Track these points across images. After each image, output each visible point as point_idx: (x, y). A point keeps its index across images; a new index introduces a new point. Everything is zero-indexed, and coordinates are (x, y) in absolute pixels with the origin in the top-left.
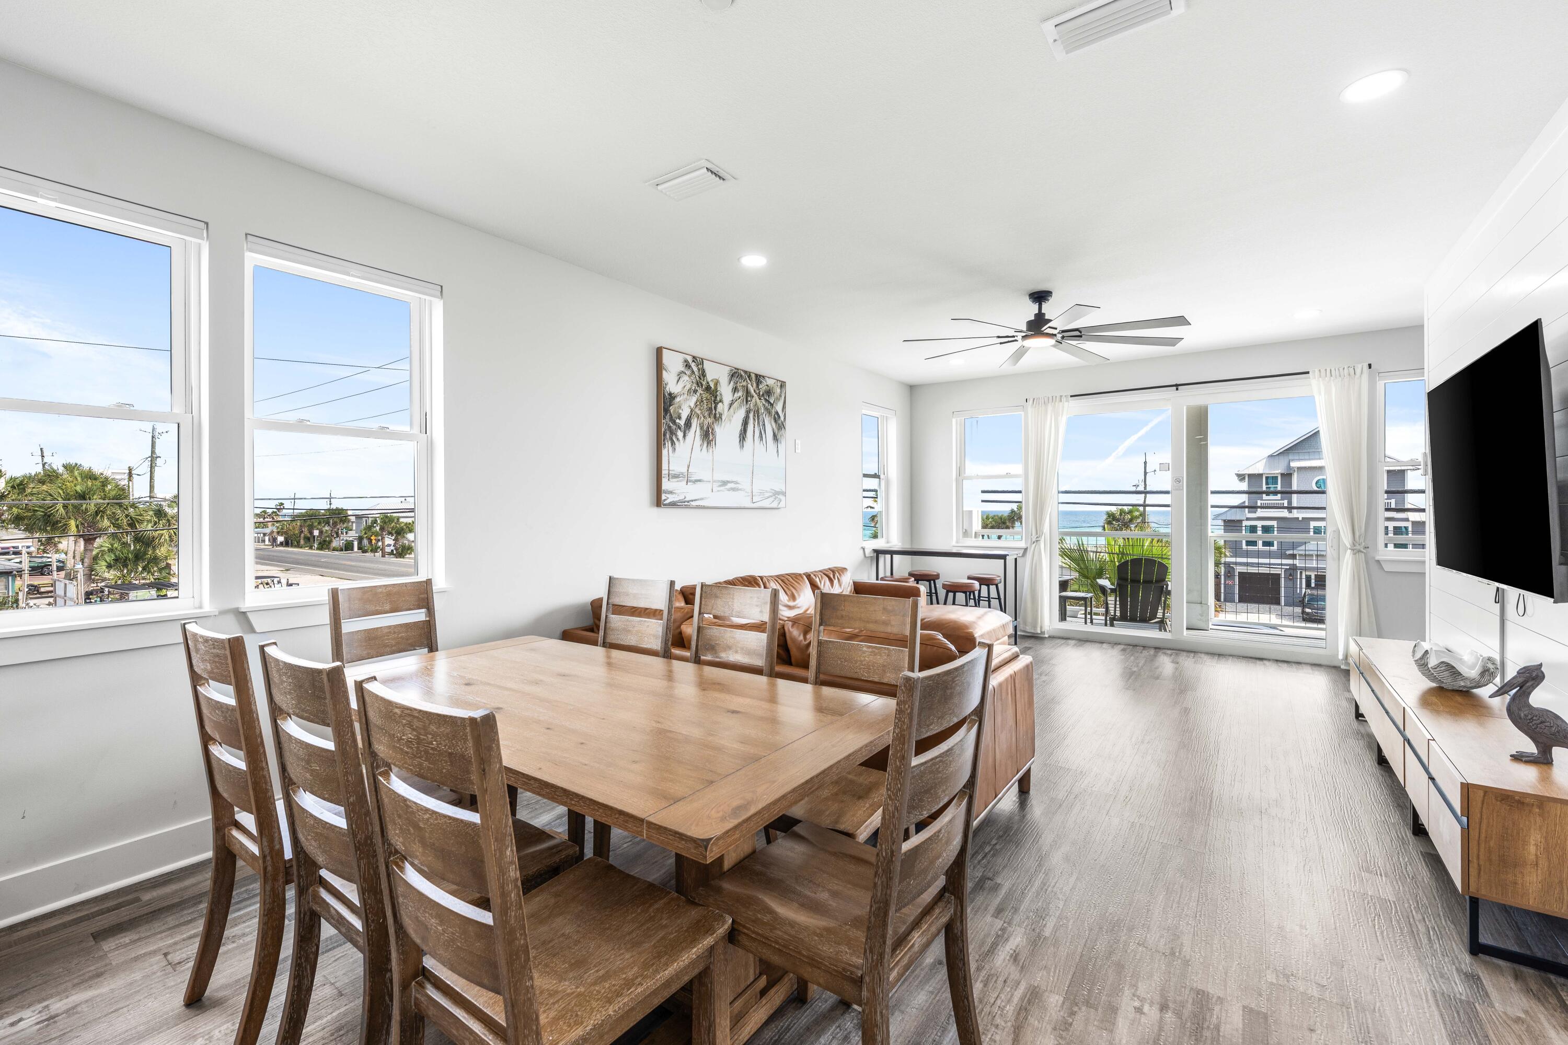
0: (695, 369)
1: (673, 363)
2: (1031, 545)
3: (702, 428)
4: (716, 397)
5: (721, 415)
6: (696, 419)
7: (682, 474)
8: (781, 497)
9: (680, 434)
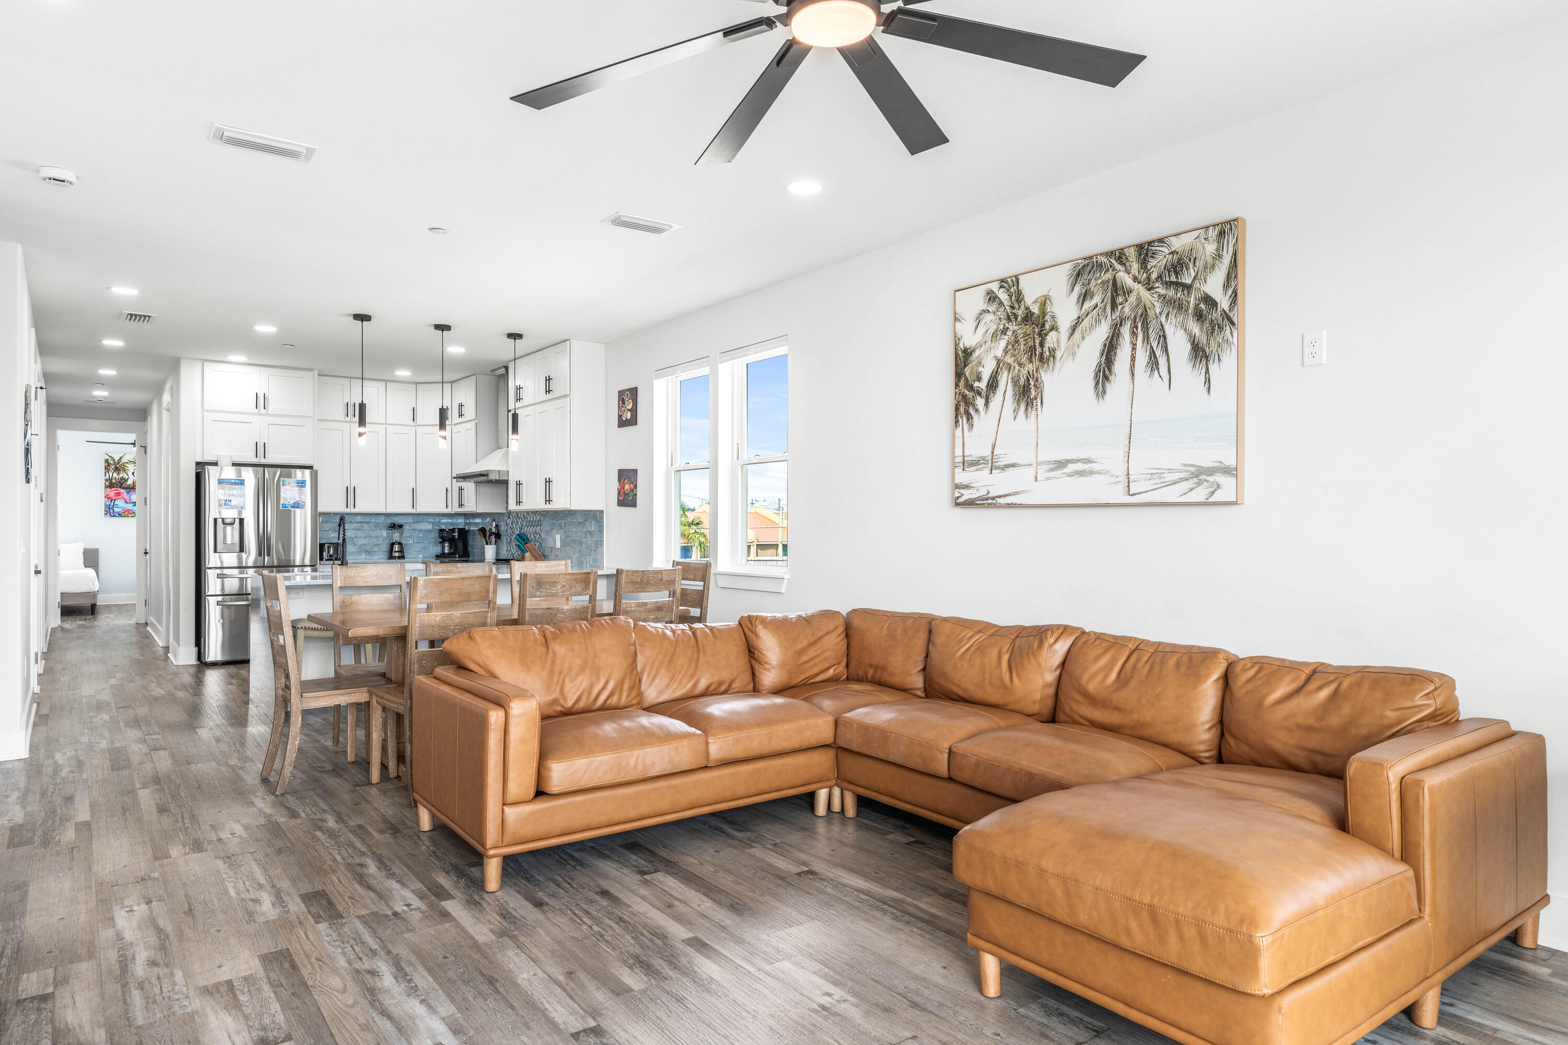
0: (1004, 297)
3: (1015, 383)
4: (1043, 325)
5: (1052, 352)
6: (1006, 373)
7: (984, 458)
9: (980, 402)
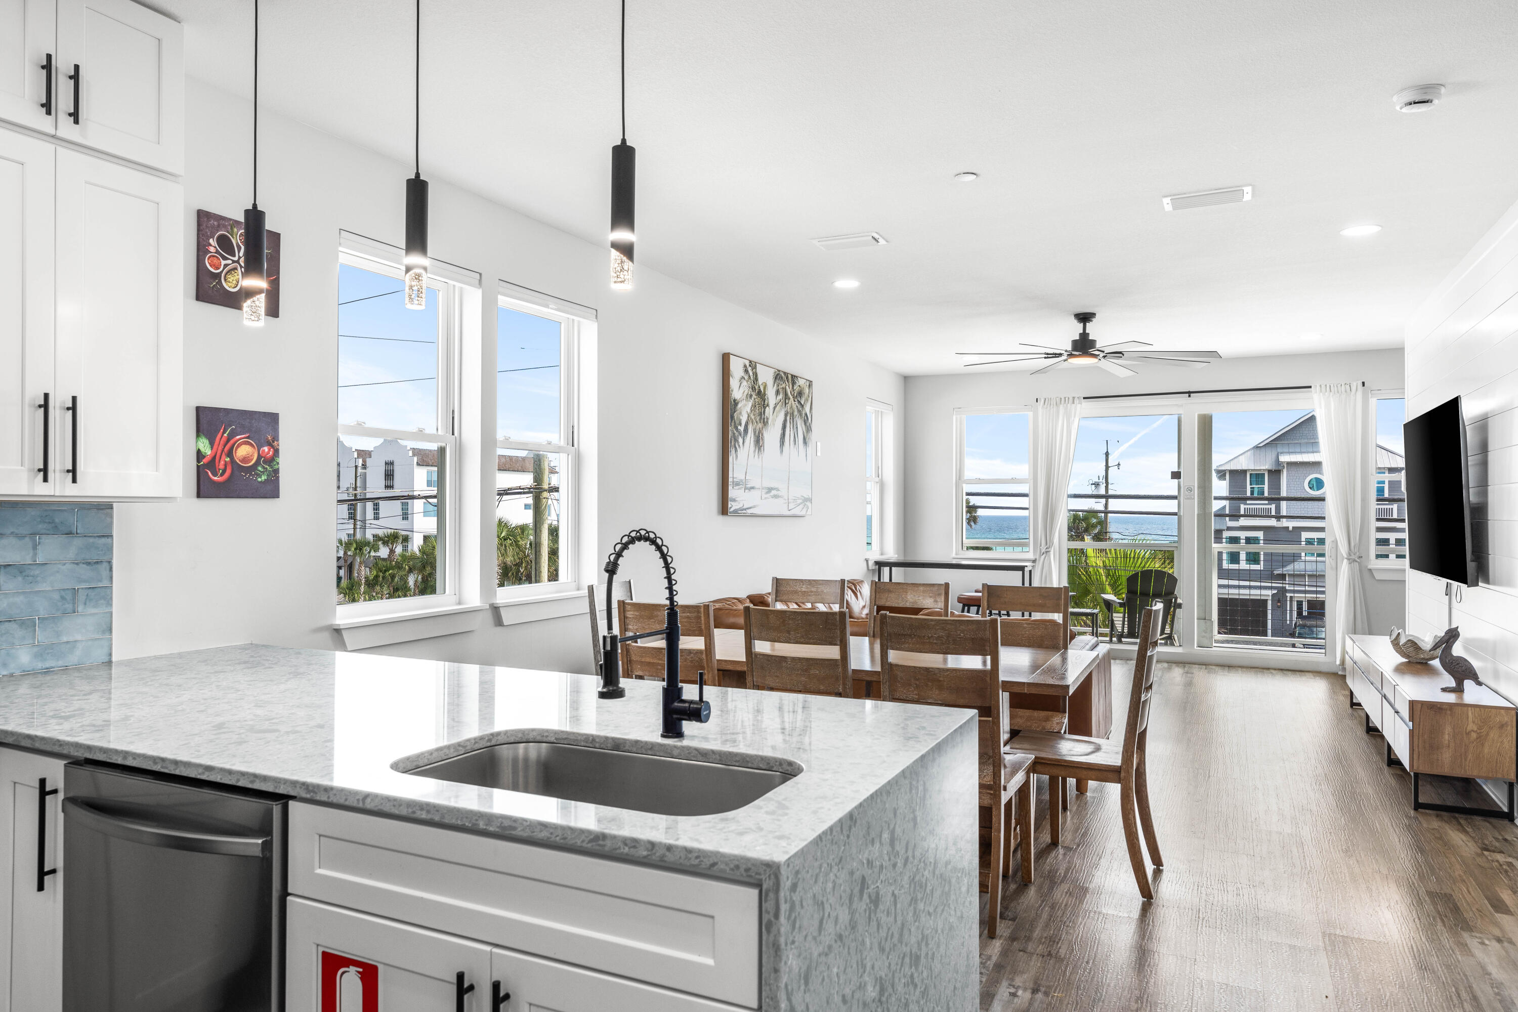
0: (751, 374)
1: (737, 368)
2: (1040, 556)
3: (755, 433)
4: (765, 401)
5: (768, 419)
6: (751, 425)
7: (742, 481)
8: (808, 504)
9: (741, 441)
